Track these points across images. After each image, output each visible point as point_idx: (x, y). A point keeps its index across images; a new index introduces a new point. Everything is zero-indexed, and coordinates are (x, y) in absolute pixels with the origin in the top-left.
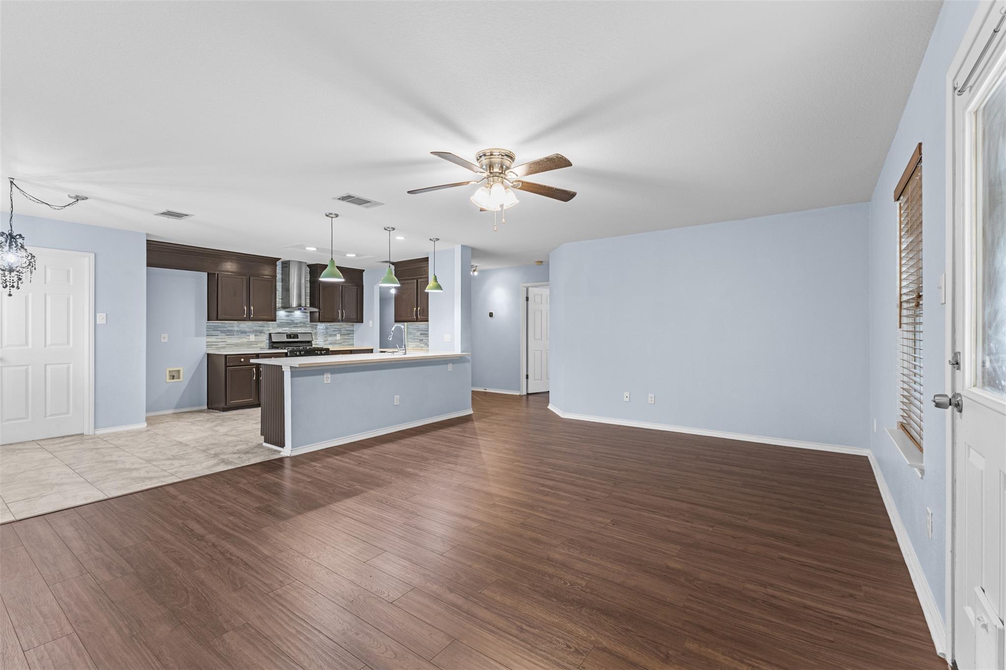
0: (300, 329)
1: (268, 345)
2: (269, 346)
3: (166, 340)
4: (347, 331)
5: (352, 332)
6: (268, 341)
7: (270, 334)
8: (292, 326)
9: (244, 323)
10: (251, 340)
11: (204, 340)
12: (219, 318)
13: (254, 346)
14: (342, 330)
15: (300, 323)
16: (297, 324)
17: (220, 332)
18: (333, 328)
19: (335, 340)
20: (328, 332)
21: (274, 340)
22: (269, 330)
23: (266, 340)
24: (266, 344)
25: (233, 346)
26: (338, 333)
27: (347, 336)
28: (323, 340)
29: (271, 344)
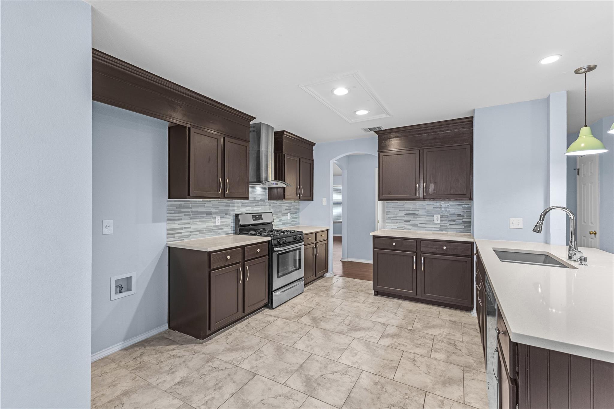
0: (260, 209)
2: (235, 230)
3: (111, 231)
4: (295, 209)
5: (297, 210)
6: (233, 224)
7: (237, 216)
8: (254, 205)
9: (210, 201)
10: (217, 224)
11: (163, 227)
12: (191, 195)
13: (219, 231)
14: (292, 208)
15: (261, 200)
16: (258, 203)
17: (183, 214)
18: (285, 206)
19: (287, 219)
20: (281, 211)
21: (242, 223)
22: (234, 210)
23: (232, 222)
24: (231, 228)
25: (198, 233)
26: (289, 212)
27: (295, 214)
28: (278, 220)
29: (238, 227)
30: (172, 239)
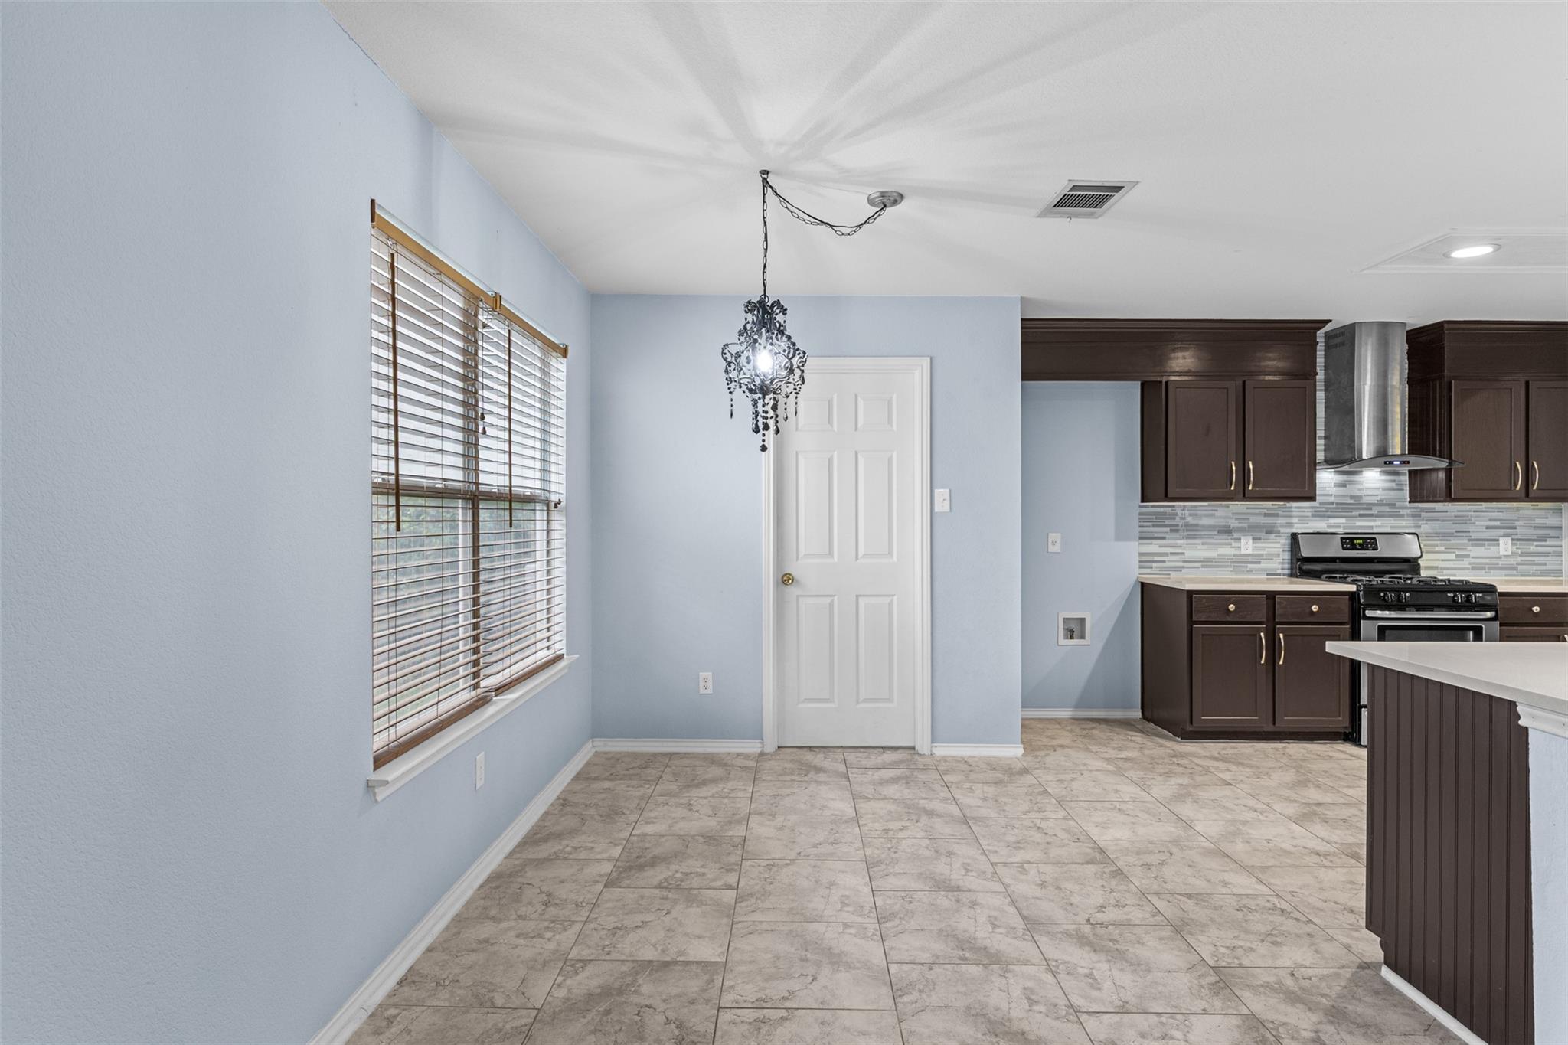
0: (1379, 523)
1: (1287, 566)
2: (1292, 569)
3: (1056, 548)
4: (1535, 528)
5: (1551, 532)
6: (1287, 556)
7: (1294, 537)
9: (1228, 506)
10: (1243, 551)
11: (1133, 549)
12: (1170, 495)
13: (1250, 566)
14: (1519, 523)
15: (1381, 503)
16: (1371, 509)
17: (1168, 529)
18: (1488, 519)
19: (1498, 555)
20: (1469, 532)
21: (1305, 553)
22: (1290, 525)
23: (1283, 551)
24: (1283, 563)
25: (1199, 565)
26: (1505, 536)
27: (1535, 543)
28: (1454, 555)
29: (1298, 562)
30: (1149, 571)
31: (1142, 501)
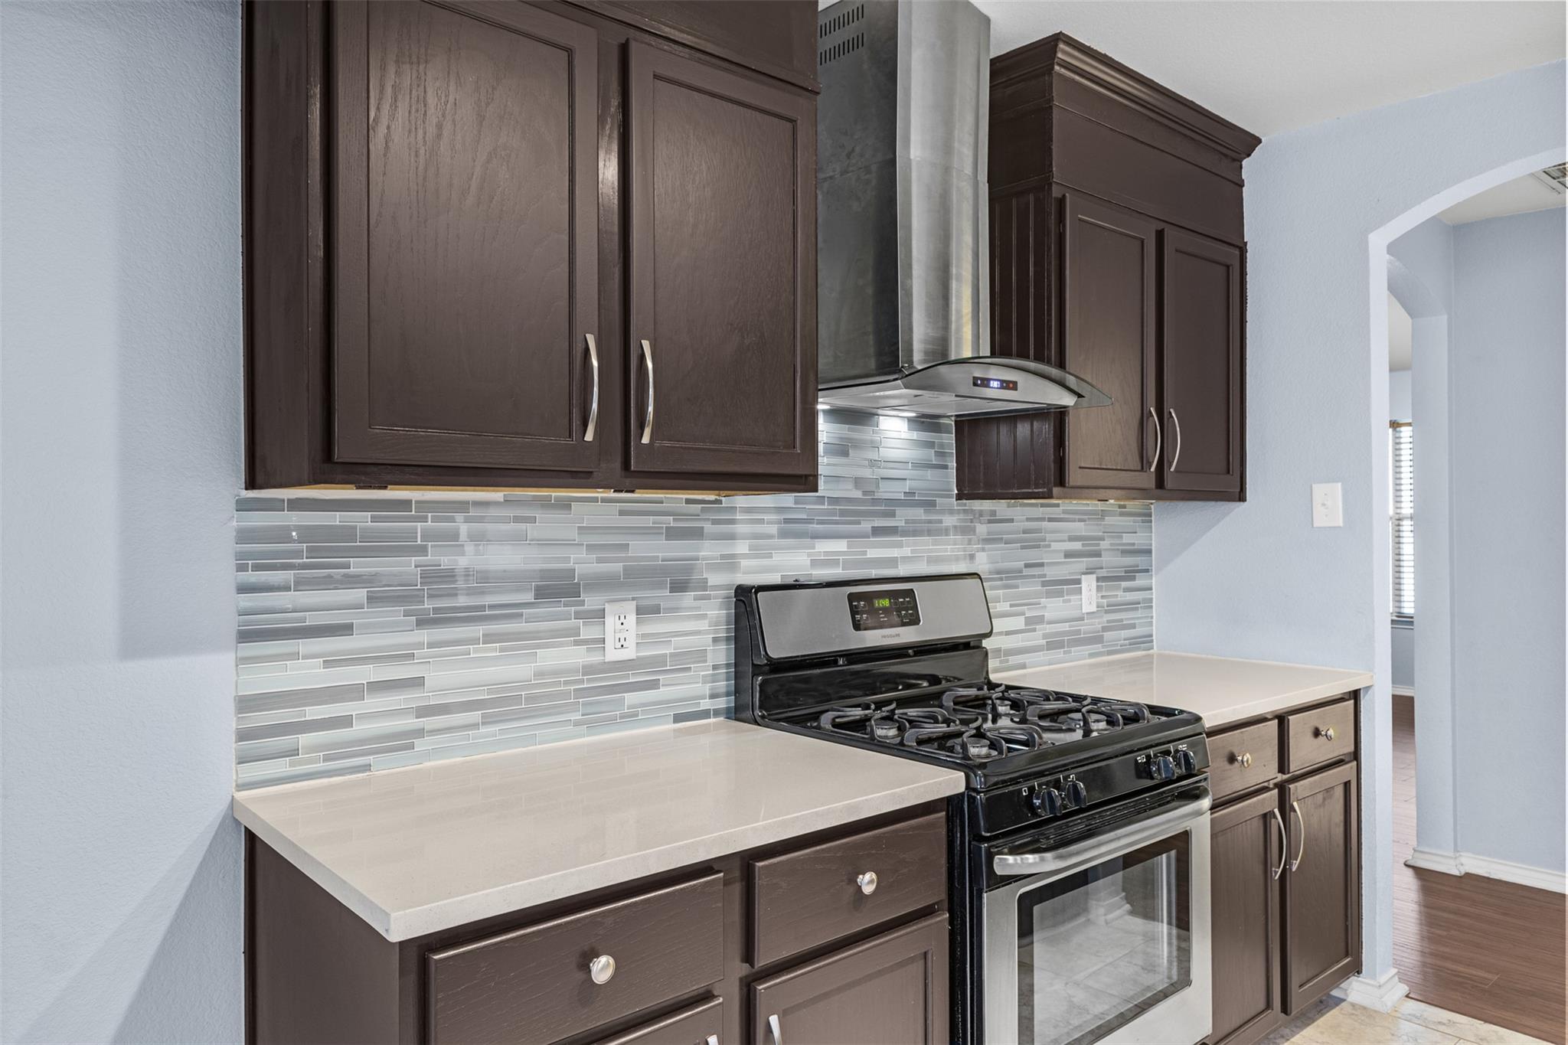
0: (906, 551)
1: (722, 685)
2: (737, 691)
4: (1125, 552)
5: (1140, 561)
6: (722, 654)
7: (745, 598)
8: (866, 525)
9: (565, 505)
10: (613, 654)
11: (208, 686)
12: (340, 453)
13: (631, 698)
14: (1104, 545)
15: (910, 500)
16: (892, 514)
17: (360, 594)
18: (1065, 536)
19: (1075, 613)
20: (1042, 565)
21: (779, 645)
22: (729, 562)
23: (715, 640)
24: (714, 679)
25: (475, 716)
26: (1089, 571)
27: (1124, 584)
28: (1022, 618)
29: (755, 675)
30: (281, 767)
31: (251, 484)
